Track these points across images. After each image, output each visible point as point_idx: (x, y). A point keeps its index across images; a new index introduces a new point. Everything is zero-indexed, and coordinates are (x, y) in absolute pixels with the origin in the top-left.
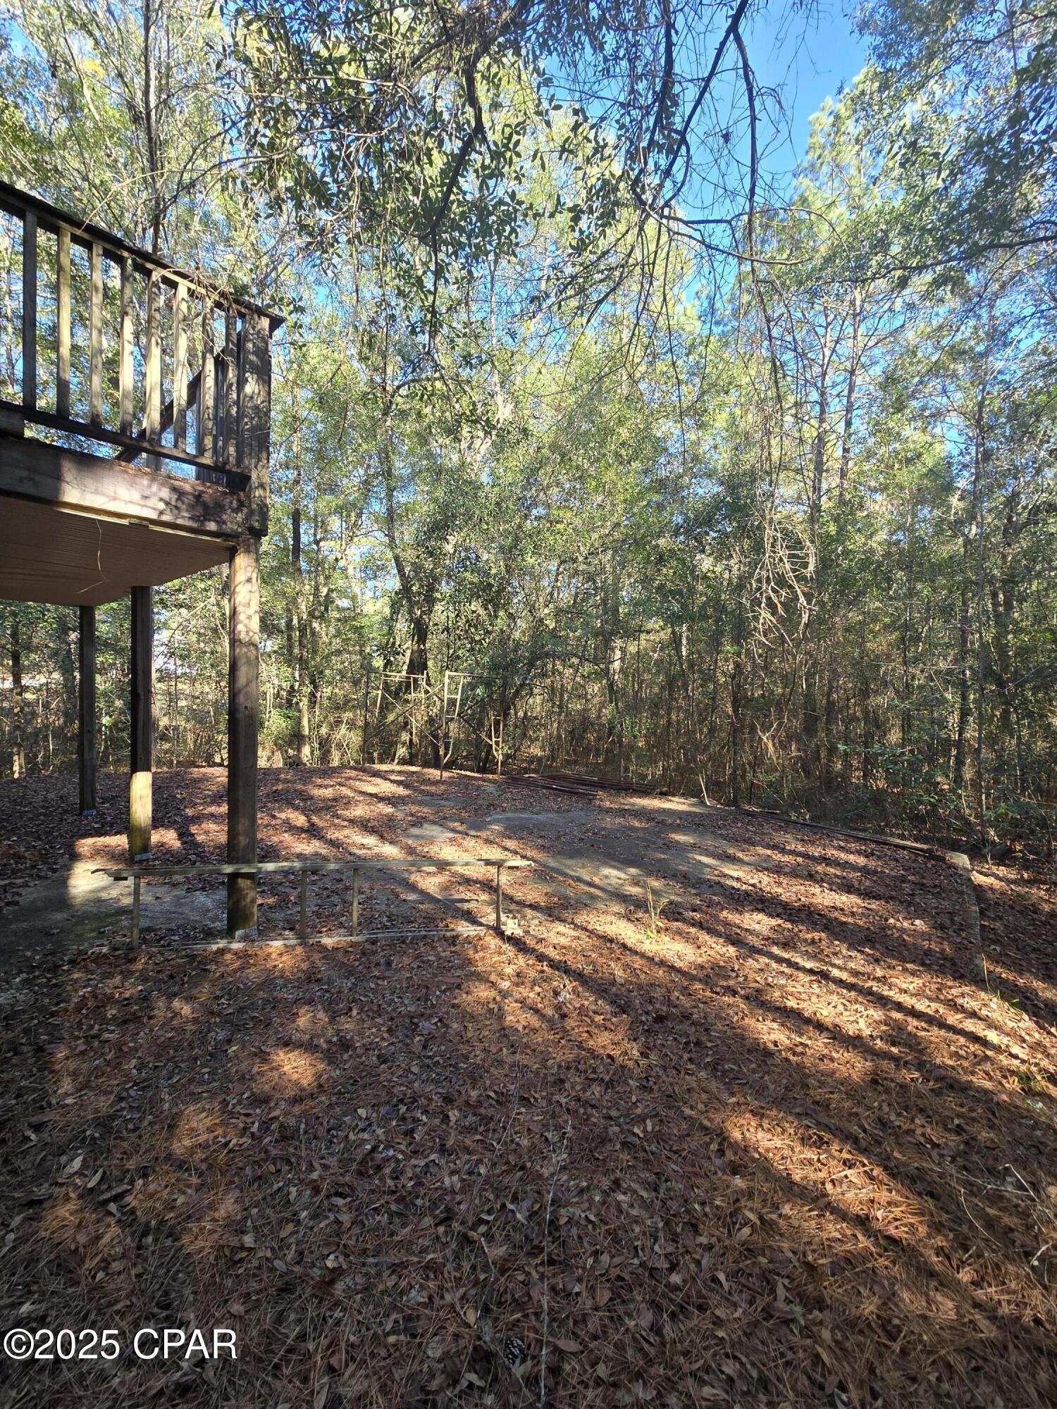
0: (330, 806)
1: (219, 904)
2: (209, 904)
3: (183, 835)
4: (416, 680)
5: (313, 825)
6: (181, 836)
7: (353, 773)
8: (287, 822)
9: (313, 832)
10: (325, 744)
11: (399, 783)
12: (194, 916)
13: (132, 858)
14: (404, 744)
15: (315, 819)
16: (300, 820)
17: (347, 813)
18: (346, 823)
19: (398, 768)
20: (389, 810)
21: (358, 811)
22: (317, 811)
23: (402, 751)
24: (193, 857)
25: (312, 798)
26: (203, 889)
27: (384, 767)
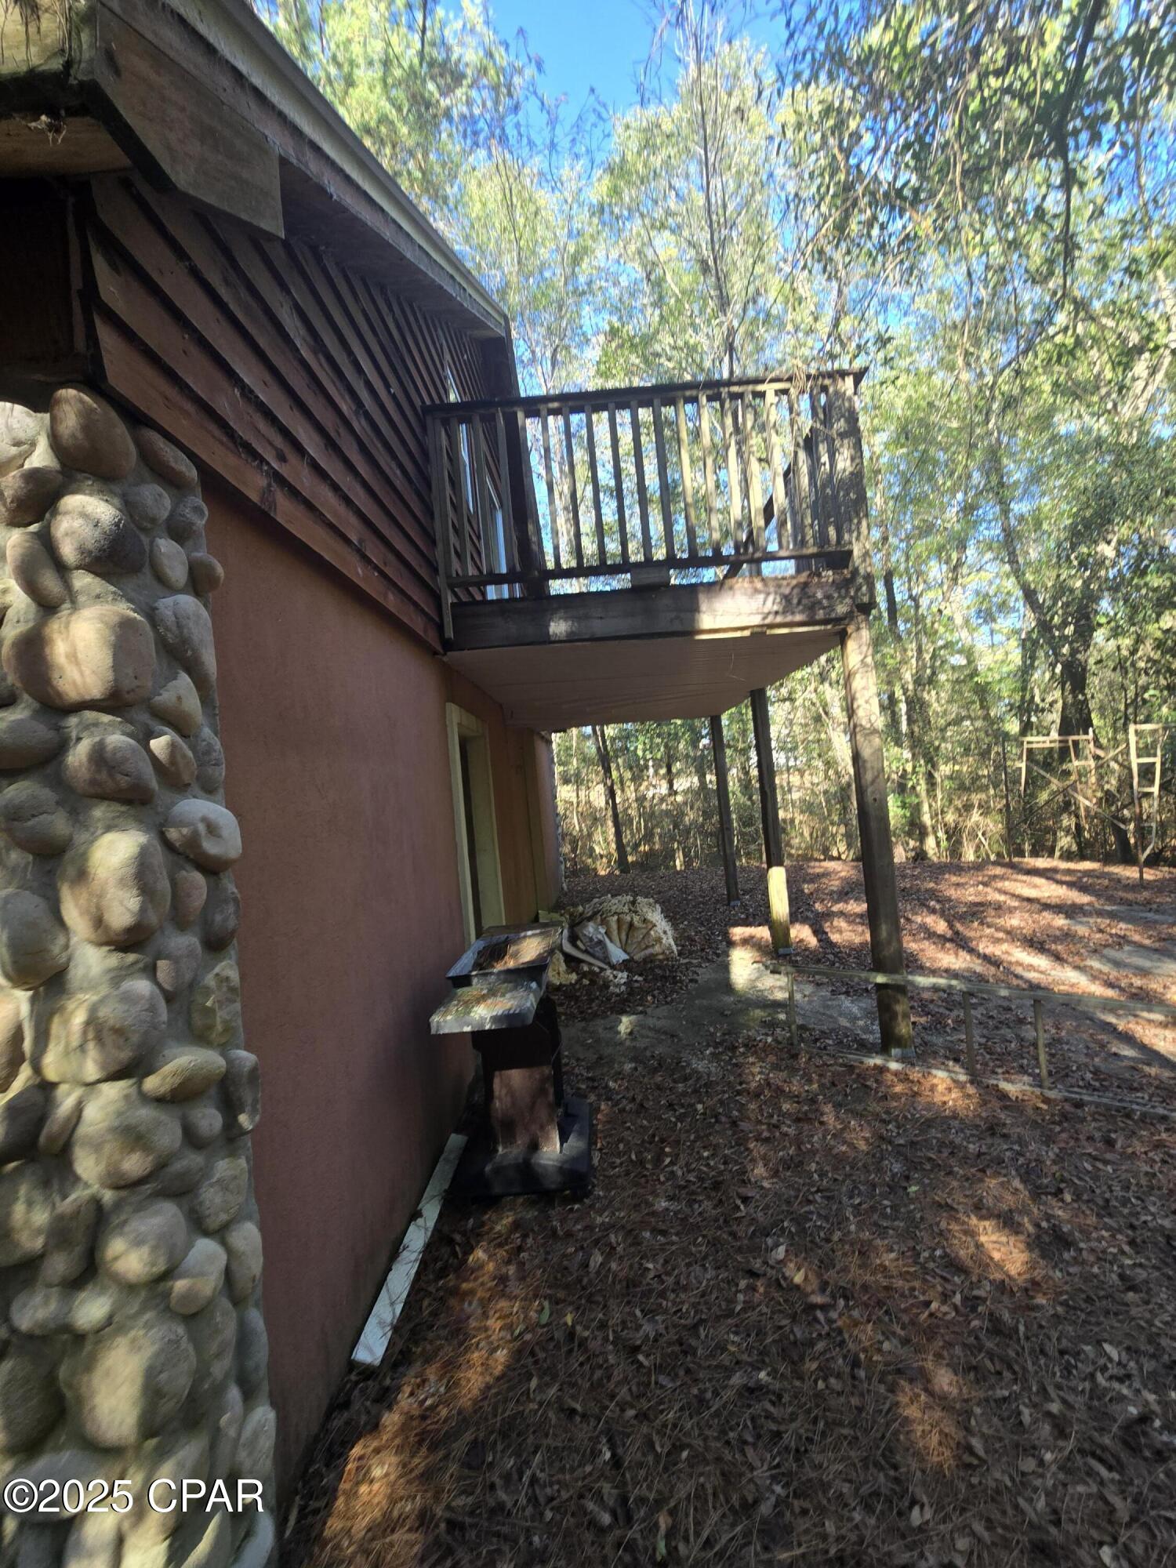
0: (977, 912)
1: (868, 1014)
2: (855, 1010)
3: (818, 932)
4: (1076, 743)
5: (957, 933)
6: (816, 933)
7: (998, 871)
8: (924, 928)
9: (960, 942)
10: (954, 835)
11: (1071, 885)
12: (844, 1022)
13: (776, 951)
14: (1068, 831)
15: (959, 926)
16: (941, 926)
17: (1000, 922)
18: (1001, 935)
19: (1064, 865)
20: (1060, 921)
21: (1014, 921)
22: (962, 918)
23: (1065, 841)
24: (831, 957)
25: (949, 900)
26: (847, 993)
27: (1042, 863)
